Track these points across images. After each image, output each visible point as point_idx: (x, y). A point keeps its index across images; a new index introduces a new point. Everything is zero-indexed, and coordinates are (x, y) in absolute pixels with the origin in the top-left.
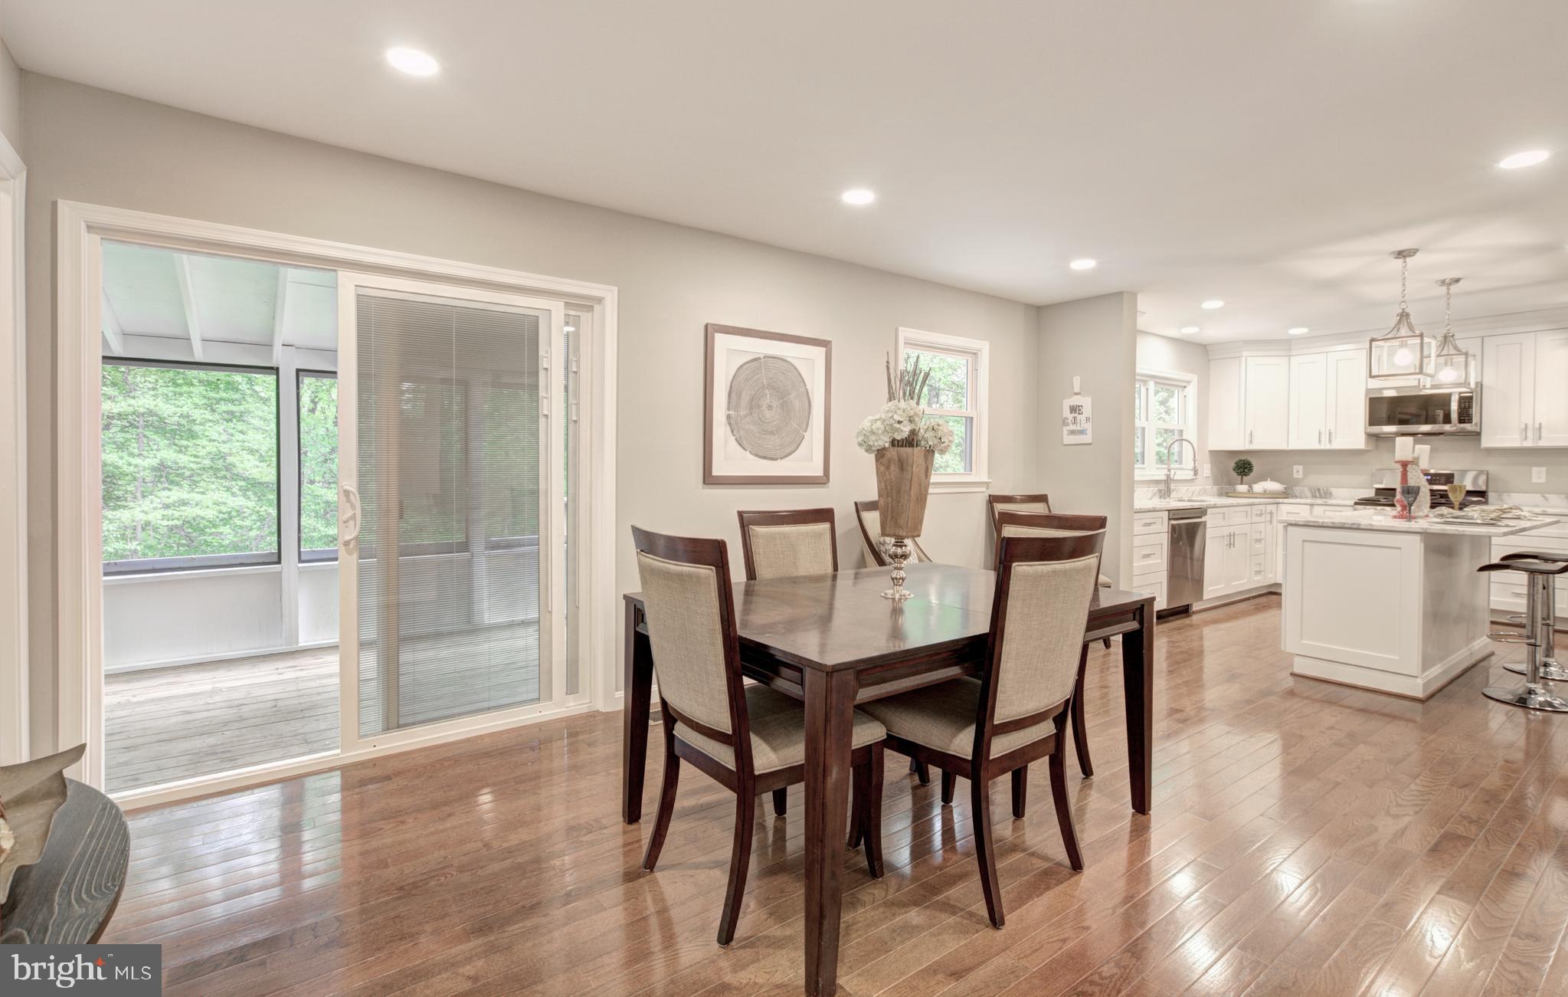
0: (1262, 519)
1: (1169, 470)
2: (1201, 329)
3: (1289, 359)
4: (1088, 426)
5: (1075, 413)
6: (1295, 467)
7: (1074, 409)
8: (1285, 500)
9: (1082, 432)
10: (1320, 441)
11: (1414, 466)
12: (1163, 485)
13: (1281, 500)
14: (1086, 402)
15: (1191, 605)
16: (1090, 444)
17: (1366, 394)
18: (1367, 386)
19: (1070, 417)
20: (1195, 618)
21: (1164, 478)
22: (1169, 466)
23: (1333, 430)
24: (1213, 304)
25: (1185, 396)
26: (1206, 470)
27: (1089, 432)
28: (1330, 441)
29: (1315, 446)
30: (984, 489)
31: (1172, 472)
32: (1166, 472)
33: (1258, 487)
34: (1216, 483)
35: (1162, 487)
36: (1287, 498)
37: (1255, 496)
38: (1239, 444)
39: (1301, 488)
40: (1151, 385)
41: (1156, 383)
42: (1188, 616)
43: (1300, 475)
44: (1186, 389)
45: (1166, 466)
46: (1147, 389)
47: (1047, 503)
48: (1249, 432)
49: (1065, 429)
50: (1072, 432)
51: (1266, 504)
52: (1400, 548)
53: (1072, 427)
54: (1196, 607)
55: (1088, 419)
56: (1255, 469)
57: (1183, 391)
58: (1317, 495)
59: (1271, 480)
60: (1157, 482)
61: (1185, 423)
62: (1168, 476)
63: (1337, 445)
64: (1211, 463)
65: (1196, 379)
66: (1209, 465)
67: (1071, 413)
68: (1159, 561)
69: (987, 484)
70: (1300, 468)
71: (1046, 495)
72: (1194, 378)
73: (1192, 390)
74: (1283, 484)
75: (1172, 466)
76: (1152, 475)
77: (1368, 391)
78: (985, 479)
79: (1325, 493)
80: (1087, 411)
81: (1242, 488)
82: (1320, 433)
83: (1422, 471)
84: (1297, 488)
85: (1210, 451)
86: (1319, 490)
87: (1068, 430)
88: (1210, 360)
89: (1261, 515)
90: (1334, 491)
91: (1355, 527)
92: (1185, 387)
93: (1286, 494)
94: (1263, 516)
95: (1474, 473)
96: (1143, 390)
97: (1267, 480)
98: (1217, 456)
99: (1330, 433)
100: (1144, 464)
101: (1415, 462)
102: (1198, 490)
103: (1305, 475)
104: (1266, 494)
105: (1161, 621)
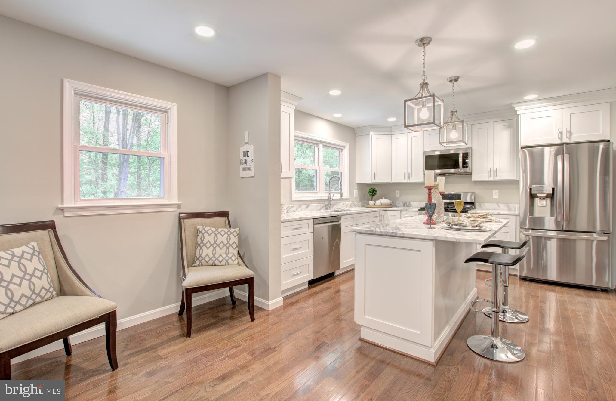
0: (378, 219)
1: (330, 194)
2: (343, 115)
3: (391, 136)
4: (252, 165)
5: (246, 156)
6: (396, 191)
7: (246, 154)
8: (390, 209)
9: (248, 169)
10: (405, 178)
11: (436, 190)
12: (327, 202)
13: (387, 209)
14: (250, 148)
15: (335, 272)
16: (253, 177)
17: (424, 154)
18: (424, 150)
19: (243, 158)
20: (336, 280)
21: (327, 198)
22: (330, 191)
23: (410, 173)
24: (335, 92)
25: (343, 154)
26: (356, 193)
27: (252, 169)
28: (409, 178)
29: (403, 181)
30: (175, 209)
31: (332, 195)
32: (328, 195)
33: (378, 202)
34: (361, 200)
35: (327, 203)
36: (392, 207)
37: (377, 206)
38: (369, 180)
39: (399, 202)
40: (321, 146)
41: (323, 145)
42: (333, 279)
43: (398, 195)
44: (343, 150)
45: (328, 192)
46: (319, 149)
47: (228, 217)
48: (374, 174)
49: (242, 167)
50: (245, 169)
51: (379, 211)
52: (420, 251)
53: (244, 166)
54: (337, 273)
55: (252, 160)
56: (378, 193)
57: (342, 151)
58: (405, 205)
59: (385, 198)
60: (324, 200)
61: (343, 169)
62: (329, 197)
63: (412, 180)
64: (358, 190)
65: (348, 145)
66: (357, 191)
67: (244, 156)
68: (308, 251)
69: (179, 206)
70: (398, 192)
71: (228, 211)
72: (347, 145)
73: (346, 151)
74: (390, 200)
75: (331, 192)
76: (321, 197)
77: (425, 152)
78: (176, 202)
79: (409, 205)
80: (251, 154)
81: (371, 203)
82: (405, 174)
83: (440, 193)
84: (397, 202)
85: (357, 183)
86: (406, 203)
87: (242, 168)
88: (356, 136)
89: (376, 217)
90: (412, 203)
91: (394, 235)
92: (343, 149)
93: (391, 206)
94: (378, 218)
95: (471, 193)
96: (316, 149)
97: (383, 198)
98: (361, 186)
99: (409, 174)
100: (317, 190)
101: (436, 187)
102: (350, 204)
103: (401, 195)
104: (382, 206)
105: (311, 286)
